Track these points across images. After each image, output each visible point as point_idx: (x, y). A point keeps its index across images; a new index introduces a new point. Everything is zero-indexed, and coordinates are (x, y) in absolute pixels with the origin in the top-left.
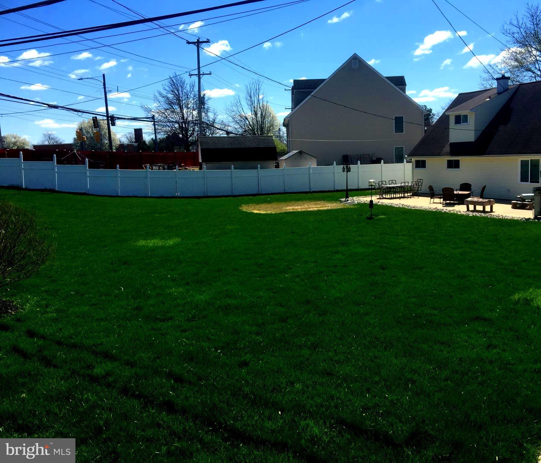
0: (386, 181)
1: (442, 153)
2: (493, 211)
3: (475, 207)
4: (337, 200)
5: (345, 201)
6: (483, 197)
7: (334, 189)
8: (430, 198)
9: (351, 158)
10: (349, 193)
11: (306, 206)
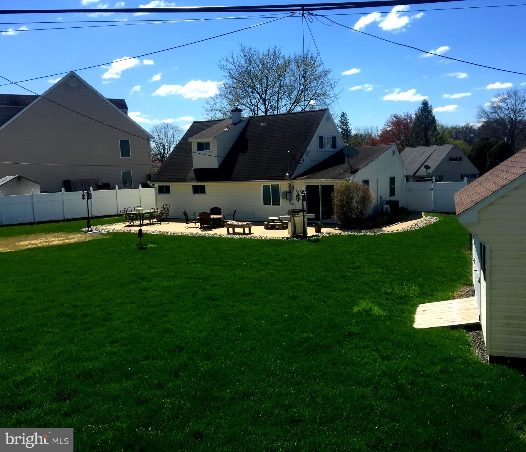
0: (131, 208)
1: (188, 179)
2: (252, 232)
3: (234, 230)
4: (78, 230)
5: (88, 231)
6: (234, 220)
7: (63, 219)
8: (186, 223)
9: (73, 183)
10: (91, 221)
11: (44, 240)
